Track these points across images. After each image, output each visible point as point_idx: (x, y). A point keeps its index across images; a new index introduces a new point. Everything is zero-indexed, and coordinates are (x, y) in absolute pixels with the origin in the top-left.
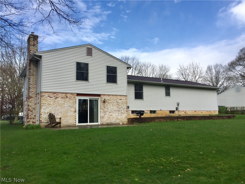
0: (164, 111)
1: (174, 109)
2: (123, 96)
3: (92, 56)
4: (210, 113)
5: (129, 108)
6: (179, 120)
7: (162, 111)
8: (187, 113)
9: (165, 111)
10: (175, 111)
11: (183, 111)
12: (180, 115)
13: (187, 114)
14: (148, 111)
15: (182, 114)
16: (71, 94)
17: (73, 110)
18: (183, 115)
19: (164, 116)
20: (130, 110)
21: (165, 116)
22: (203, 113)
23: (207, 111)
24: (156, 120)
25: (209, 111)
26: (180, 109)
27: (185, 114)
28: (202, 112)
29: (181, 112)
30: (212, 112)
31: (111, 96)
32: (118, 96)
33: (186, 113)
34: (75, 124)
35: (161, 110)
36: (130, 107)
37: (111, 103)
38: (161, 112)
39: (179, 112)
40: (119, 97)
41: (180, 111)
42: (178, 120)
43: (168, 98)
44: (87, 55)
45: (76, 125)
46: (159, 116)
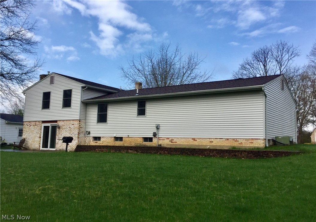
0: (133, 138)
1: (151, 136)
3: (53, 84)
4: (236, 144)
5: (91, 134)
6: (130, 151)
7: (131, 138)
8: (176, 142)
9: (135, 138)
10: (152, 138)
11: (168, 138)
12: (160, 145)
13: (175, 143)
14: (112, 138)
15: (165, 143)
16: (39, 121)
17: (38, 135)
18: (165, 146)
19: (133, 145)
20: (91, 136)
22: (213, 144)
23: (228, 139)
25: (234, 139)
26: (161, 134)
27: (172, 143)
28: (212, 140)
29: (164, 140)
30: (240, 141)
32: (71, 121)
33: (173, 141)
35: (129, 136)
36: (91, 133)
37: (64, 128)
38: (129, 139)
39: (160, 140)
41: (161, 139)
42: (127, 152)
43: (141, 118)
44: (50, 84)
45: (40, 149)
46: (126, 145)
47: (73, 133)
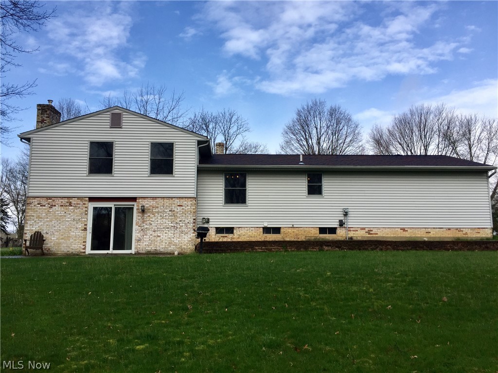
0: (302, 229)
1: (335, 224)
2: (185, 198)
3: (121, 128)
4: (459, 235)
5: (210, 223)
7: (297, 229)
8: (377, 234)
9: (306, 229)
10: (337, 228)
11: (363, 229)
12: (351, 238)
13: (375, 235)
14: (258, 229)
15: (360, 235)
16: (79, 198)
17: (80, 226)
18: (359, 239)
19: (302, 238)
20: (211, 226)
21: (304, 240)
22: (431, 235)
23: (449, 229)
24: (257, 248)
25: (457, 229)
26: (351, 223)
27: (370, 235)
28: (429, 230)
29: (357, 231)
30: (465, 231)
31: (158, 200)
32: (174, 199)
33: (371, 232)
34: (83, 251)
35: (294, 226)
36: (210, 220)
37: (158, 213)
38: (295, 230)
39: (350, 231)
40: (177, 201)
41: (351, 229)
43: (315, 199)
44: (111, 128)
45: (85, 252)
46: (288, 240)
47: (181, 221)
